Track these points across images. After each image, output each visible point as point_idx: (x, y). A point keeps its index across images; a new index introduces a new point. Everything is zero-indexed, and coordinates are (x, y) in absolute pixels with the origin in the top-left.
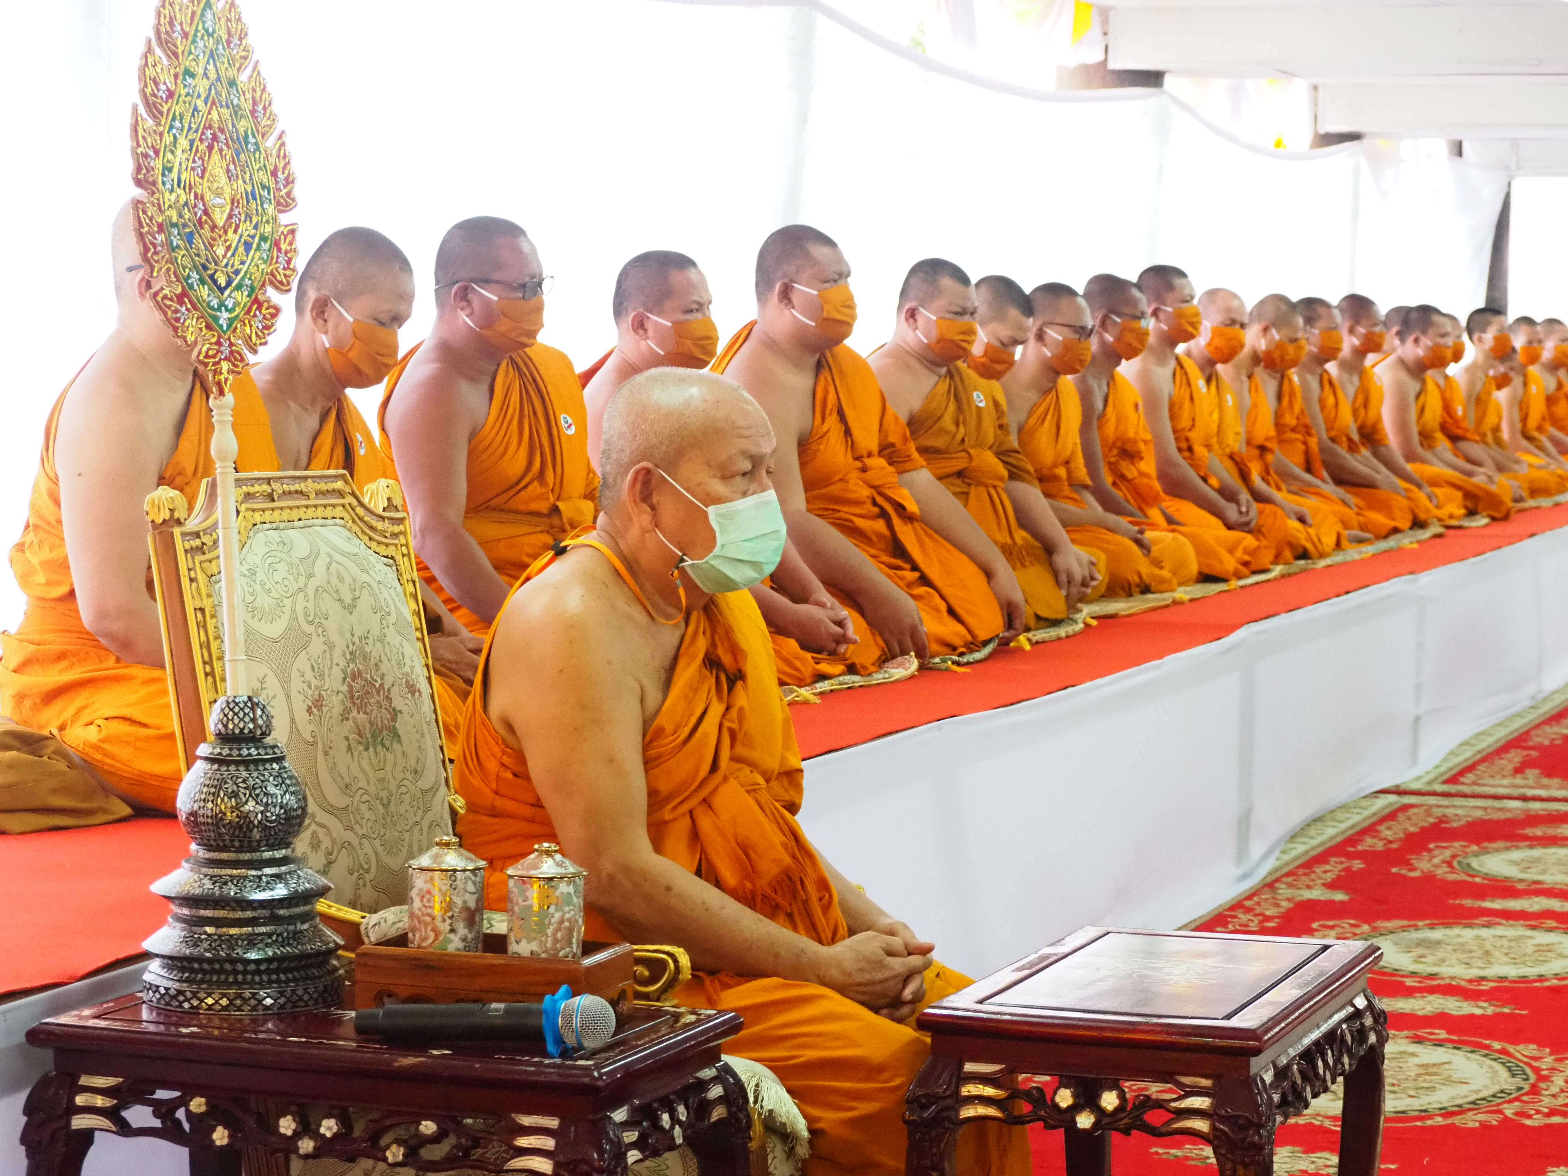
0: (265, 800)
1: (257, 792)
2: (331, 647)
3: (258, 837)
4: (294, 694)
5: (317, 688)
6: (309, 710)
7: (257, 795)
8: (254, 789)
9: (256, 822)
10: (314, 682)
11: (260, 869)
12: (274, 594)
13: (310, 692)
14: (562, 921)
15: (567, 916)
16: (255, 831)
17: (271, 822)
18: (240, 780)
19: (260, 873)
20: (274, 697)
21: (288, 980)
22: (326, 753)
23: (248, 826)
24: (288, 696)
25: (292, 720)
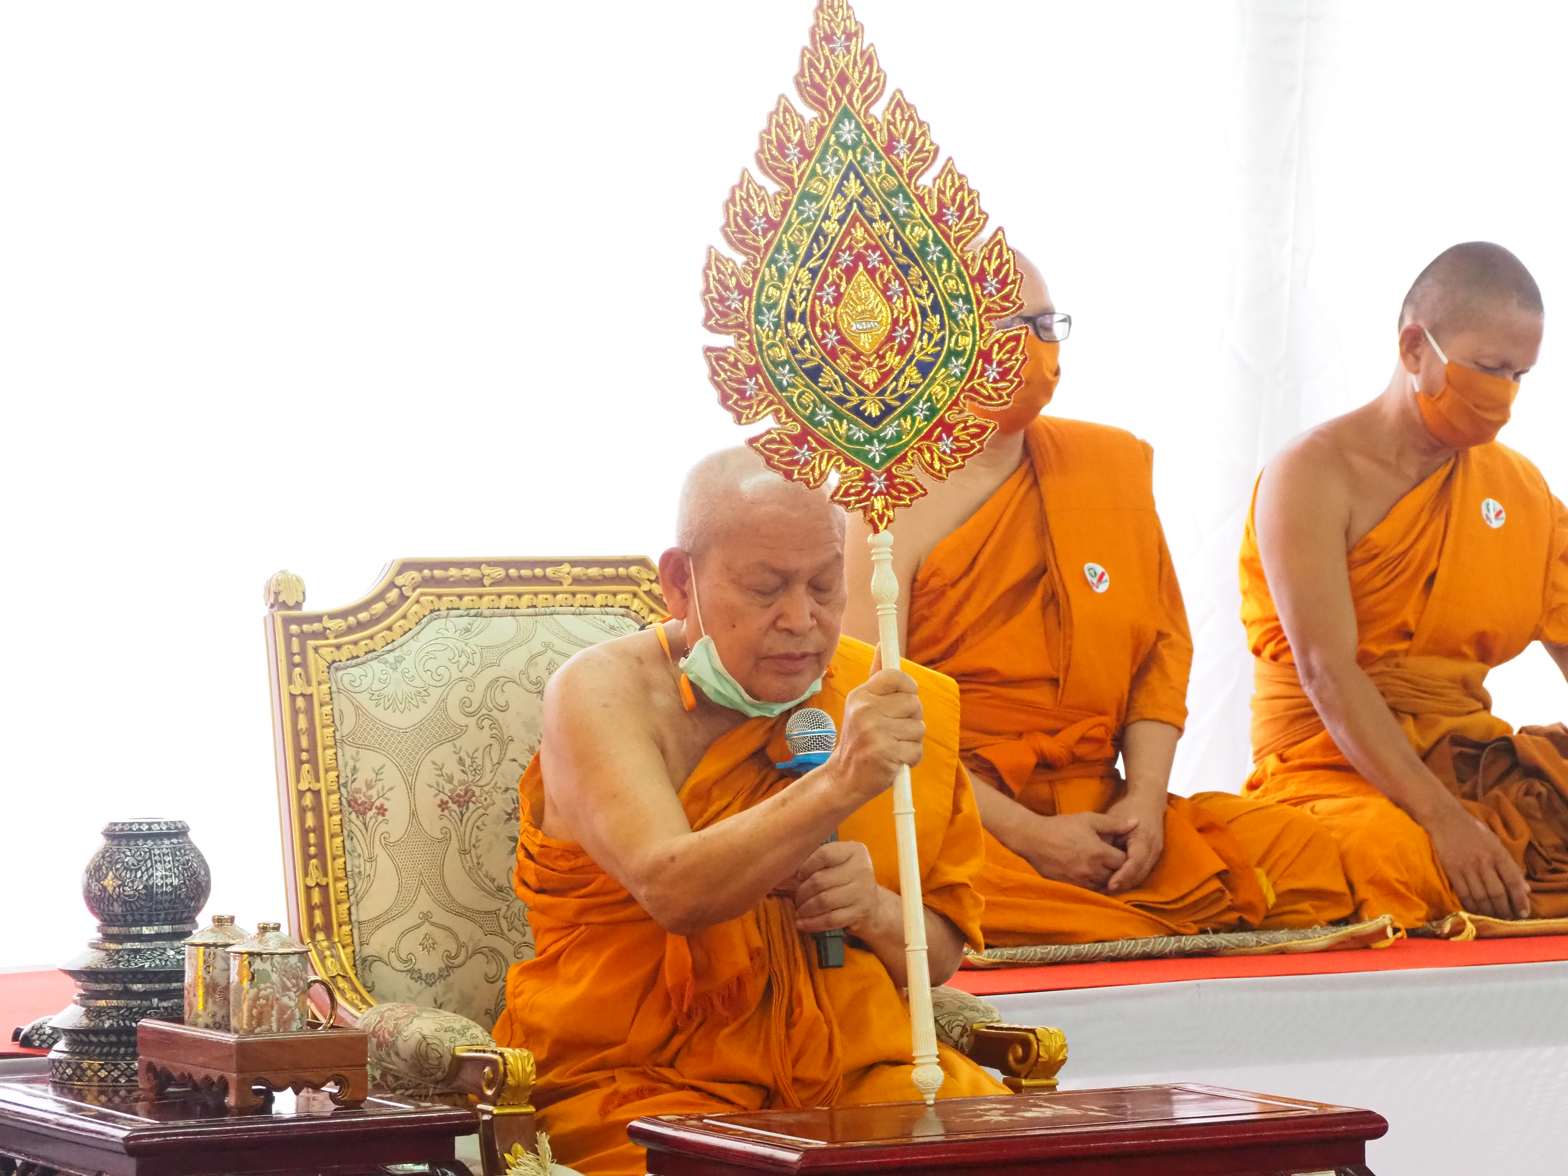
0: (123, 874)
1: (118, 866)
2: (504, 742)
3: (120, 911)
4: (420, 786)
5: (461, 783)
6: (443, 805)
7: (117, 870)
8: (117, 863)
9: (115, 897)
10: (458, 776)
11: (121, 944)
12: (417, 682)
13: (448, 787)
14: (257, 998)
15: (263, 993)
16: (115, 904)
17: (129, 896)
18: (108, 854)
19: (120, 947)
20: (391, 789)
21: (126, 1054)
22: (463, 852)
23: (108, 900)
24: (411, 788)
25: (413, 814)
